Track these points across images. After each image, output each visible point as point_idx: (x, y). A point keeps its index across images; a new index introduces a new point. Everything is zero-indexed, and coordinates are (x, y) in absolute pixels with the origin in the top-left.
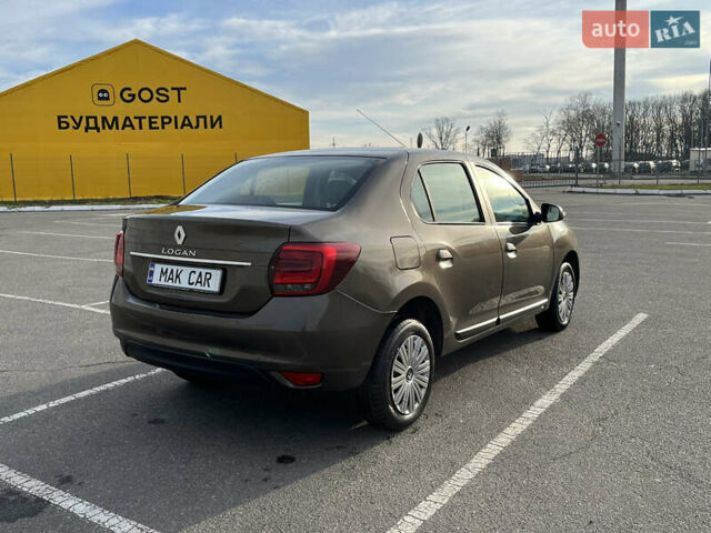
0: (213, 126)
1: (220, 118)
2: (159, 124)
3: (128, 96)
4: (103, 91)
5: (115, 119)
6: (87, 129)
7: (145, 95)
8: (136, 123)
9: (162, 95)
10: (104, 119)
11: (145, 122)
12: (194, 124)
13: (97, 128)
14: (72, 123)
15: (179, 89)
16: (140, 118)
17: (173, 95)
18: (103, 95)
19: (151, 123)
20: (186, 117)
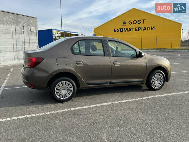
0: (152, 29)
1: (154, 27)
2: (138, 30)
3: (131, 23)
4: (125, 22)
5: (127, 29)
6: (120, 31)
7: (135, 22)
8: (132, 29)
9: (139, 22)
10: (124, 29)
11: (134, 29)
12: (147, 29)
13: (122, 31)
14: (117, 31)
15: (143, 20)
16: (133, 28)
17: (142, 22)
18: (125, 23)
19: (135, 29)
20: (145, 27)
